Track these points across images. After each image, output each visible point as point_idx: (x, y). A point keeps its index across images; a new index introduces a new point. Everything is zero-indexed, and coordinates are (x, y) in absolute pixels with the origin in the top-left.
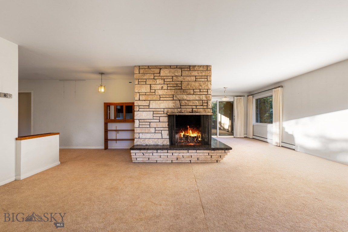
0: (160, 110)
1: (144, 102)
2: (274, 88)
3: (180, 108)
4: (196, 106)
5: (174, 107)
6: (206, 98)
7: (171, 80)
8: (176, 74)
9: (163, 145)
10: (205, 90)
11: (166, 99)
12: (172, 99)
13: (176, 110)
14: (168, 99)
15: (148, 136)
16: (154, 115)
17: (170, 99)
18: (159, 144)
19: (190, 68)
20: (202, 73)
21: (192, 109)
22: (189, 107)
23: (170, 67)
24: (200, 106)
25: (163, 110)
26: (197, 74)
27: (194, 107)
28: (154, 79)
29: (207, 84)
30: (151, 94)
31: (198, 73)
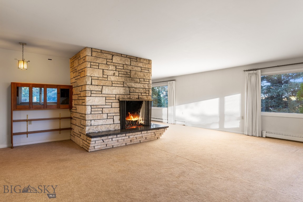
0: (112, 96)
1: (96, 87)
2: (169, 81)
3: (130, 95)
4: (141, 93)
5: (124, 94)
6: (148, 87)
7: (122, 68)
8: (127, 63)
9: (115, 130)
10: (147, 80)
11: (118, 85)
12: (123, 85)
13: (126, 96)
14: (119, 85)
15: (101, 122)
16: (107, 101)
17: (121, 85)
18: (111, 129)
19: (137, 59)
20: (145, 65)
21: (139, 95)
22: (136, 94)
23: (121, 55)
24: (144, 93)
25: (114, 96)
26: (142, 66)
27: (140, 94)
28: (107, 64)
29: (149, 75)
30: (104, 79)
31: (143, 65)
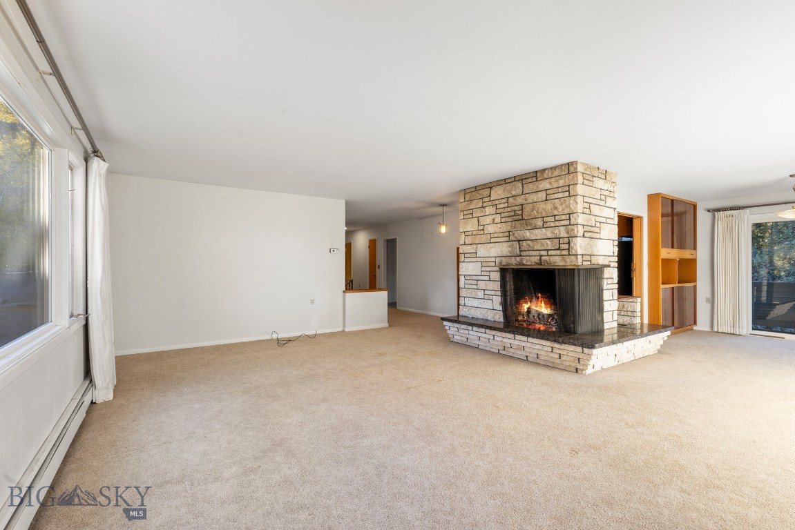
0: (490, 259)
1: (470, 247)
3: (520, 256)
4: (548, 250)
5: (510, 255)
6: (568, 233)
7: (506, 205)
8: (514, 193)
9: (495, 321)
10: (563, 217)
11: (498, 240)
12: (507, 239)
13: (513, 259)
14: (501, 240)
15: (475, 303)
16: (484, 269)
17: (504, 239)
18: (489, 318)
19: (536, 175)
20: (557, 181)
21: (541, 256)
22: (534, 253)
23: (504, 182)
24: (556, 250)
25: (493, 259)
26: (548, 186)
27: (544, 253)
28: (482, 207)
29: (567, 203)
30: (479, 232)
31: (551, 183)
